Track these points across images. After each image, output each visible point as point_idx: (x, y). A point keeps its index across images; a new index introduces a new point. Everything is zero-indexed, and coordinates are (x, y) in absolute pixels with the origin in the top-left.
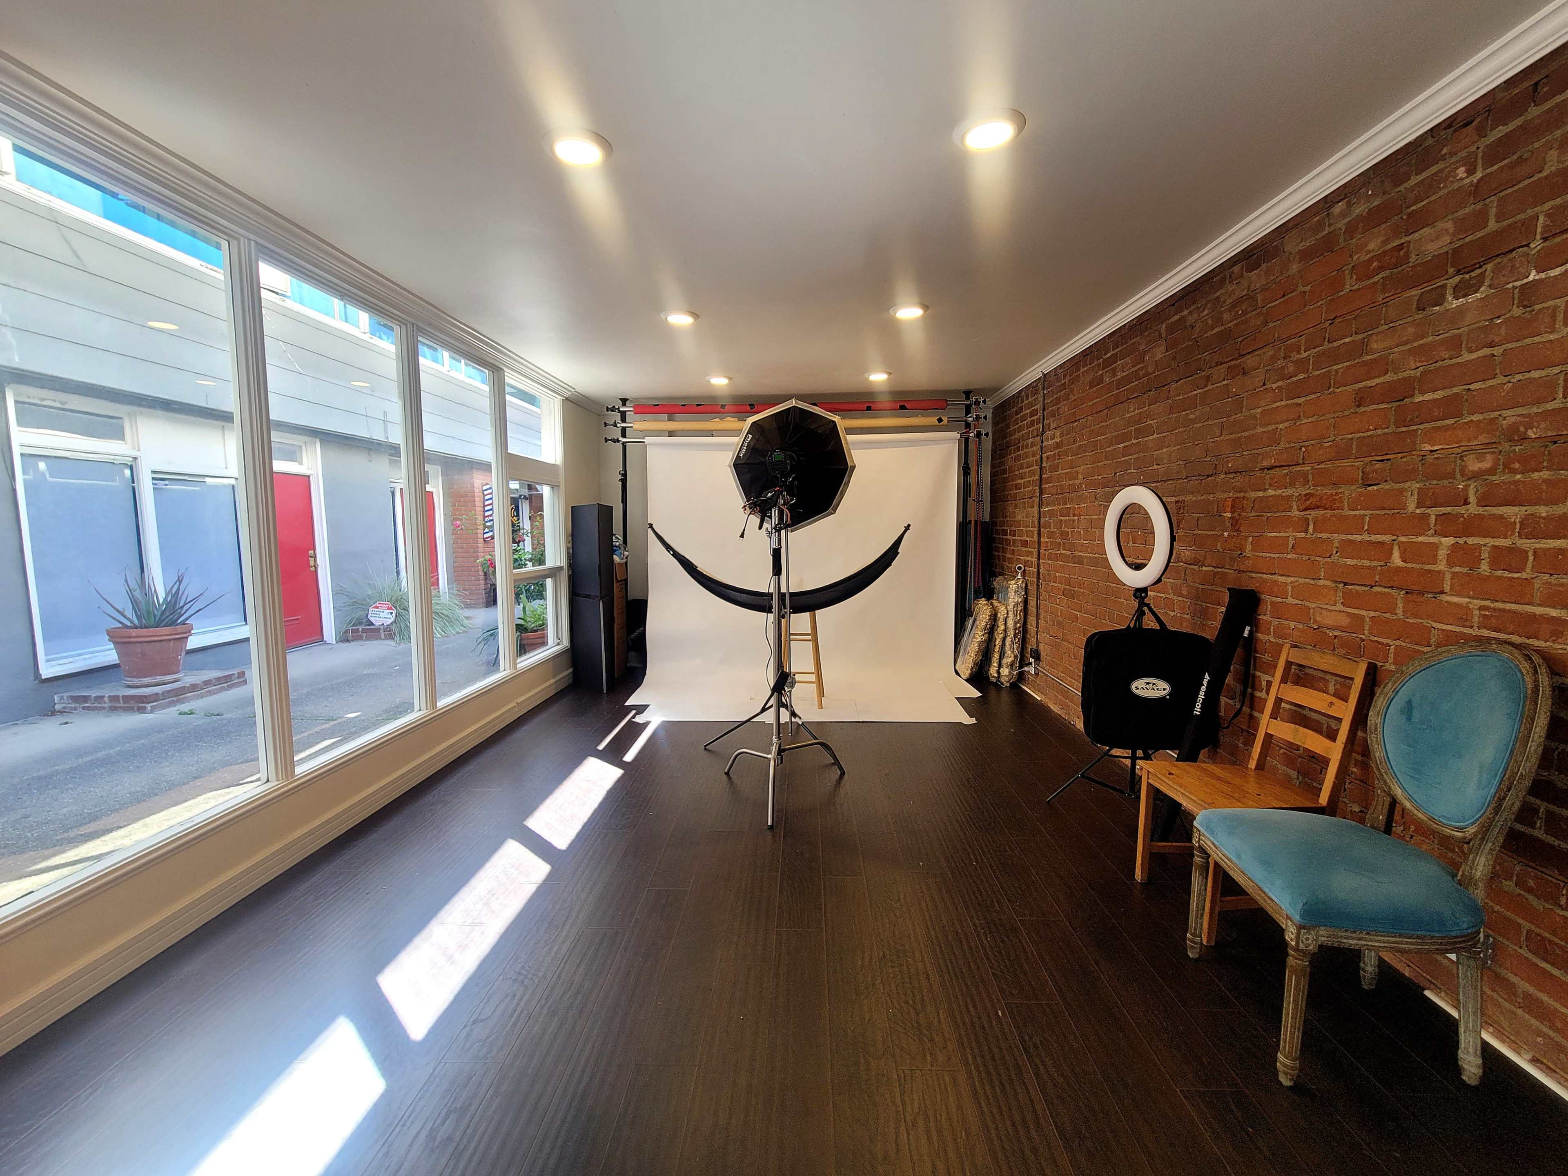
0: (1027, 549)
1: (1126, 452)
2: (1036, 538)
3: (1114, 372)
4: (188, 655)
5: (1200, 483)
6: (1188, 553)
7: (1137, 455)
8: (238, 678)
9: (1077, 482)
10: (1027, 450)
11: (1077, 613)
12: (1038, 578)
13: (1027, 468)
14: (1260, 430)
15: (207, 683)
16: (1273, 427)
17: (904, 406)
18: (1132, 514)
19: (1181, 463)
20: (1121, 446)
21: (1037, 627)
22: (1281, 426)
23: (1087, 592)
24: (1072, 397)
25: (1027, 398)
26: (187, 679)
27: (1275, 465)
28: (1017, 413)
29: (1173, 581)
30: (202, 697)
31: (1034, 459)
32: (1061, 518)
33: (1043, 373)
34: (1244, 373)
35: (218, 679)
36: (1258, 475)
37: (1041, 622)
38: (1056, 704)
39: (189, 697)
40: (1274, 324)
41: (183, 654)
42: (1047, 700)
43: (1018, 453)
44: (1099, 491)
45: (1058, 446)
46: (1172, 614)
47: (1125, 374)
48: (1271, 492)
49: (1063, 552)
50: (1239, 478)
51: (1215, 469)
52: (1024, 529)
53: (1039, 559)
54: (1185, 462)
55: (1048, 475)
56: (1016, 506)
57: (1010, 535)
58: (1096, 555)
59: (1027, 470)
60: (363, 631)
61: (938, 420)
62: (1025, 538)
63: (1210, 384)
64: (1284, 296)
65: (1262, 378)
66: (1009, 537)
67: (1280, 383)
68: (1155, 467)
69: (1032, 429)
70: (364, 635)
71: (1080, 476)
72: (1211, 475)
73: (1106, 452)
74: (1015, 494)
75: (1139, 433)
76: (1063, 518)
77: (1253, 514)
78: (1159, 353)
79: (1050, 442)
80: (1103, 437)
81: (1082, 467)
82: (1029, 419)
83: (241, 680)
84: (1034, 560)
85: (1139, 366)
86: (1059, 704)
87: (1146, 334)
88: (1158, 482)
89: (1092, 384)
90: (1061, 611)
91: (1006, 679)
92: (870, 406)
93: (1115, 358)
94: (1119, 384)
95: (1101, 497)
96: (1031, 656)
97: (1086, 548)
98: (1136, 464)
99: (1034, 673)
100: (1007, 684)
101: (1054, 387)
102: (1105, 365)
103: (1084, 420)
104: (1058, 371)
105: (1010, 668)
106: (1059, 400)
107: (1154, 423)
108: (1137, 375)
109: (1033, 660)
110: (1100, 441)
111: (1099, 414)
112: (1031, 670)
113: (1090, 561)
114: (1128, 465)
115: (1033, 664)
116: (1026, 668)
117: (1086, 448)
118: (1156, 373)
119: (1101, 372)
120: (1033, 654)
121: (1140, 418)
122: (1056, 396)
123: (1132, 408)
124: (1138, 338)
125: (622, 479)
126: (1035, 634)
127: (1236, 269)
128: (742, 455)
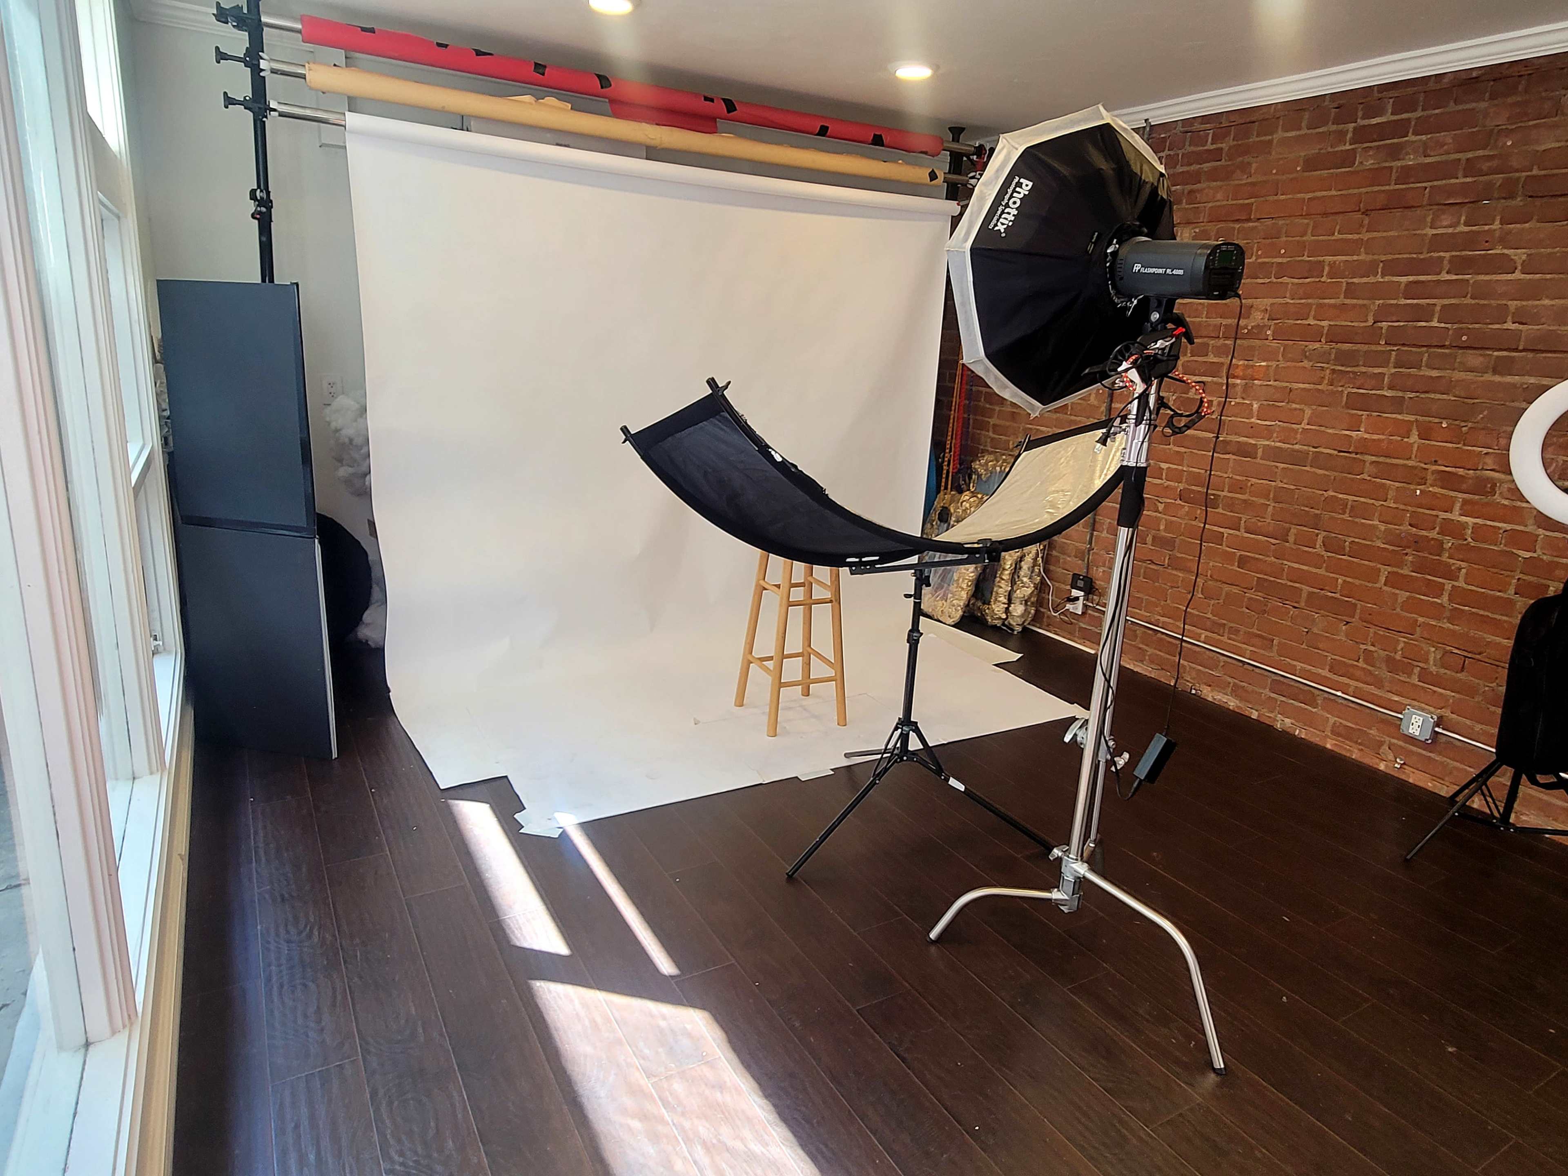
3: (1393, 153)
7: (1453, 301)
17: (880, 137)
21: (1090, 543)
47: (1429, 159)
61: (930, 175)
68: (1511, 326)
75: (1466, 265)
85: (1480, 153)
86: (1152, 662)
87: (1510, 100)
88: (1516, 350)
89: (1311, 164)
90: (1169, 526)
91: (1020, 621)
92: (827, 128)
93: (1401, 129)
94: (1406, 174)
95: (1323, 357)
96: (1074, 586)
97: (1268, 432)
98: (1447, 314)
99: (1080, 613)
100: (1019, 629)
101: (1180, 152)
102: (1362, 134)
103: (1281, 222)
104: (1197, 126)
105: (1026, 604)
106: (1195, 177)
107: (1519, 255)
108: (1470, 168)
109: (1082, 593)
110: (1332, 265)
111: (1331, 218)
112: (1078, 608)
113: (1275, 454)
114: (1425, 313)
115: (1081, 599)
116: (1069, 606)
117: (1282, 270)
118: (1535, 172)
119: (1348, 147)
120: (1081, 584)
121: (1470, 241)
122: (1185, 169)
123: (1446, 220)
124: (1483, 105)
125: (260, 213)
126: (1083, 552)
128: (1001, 228)
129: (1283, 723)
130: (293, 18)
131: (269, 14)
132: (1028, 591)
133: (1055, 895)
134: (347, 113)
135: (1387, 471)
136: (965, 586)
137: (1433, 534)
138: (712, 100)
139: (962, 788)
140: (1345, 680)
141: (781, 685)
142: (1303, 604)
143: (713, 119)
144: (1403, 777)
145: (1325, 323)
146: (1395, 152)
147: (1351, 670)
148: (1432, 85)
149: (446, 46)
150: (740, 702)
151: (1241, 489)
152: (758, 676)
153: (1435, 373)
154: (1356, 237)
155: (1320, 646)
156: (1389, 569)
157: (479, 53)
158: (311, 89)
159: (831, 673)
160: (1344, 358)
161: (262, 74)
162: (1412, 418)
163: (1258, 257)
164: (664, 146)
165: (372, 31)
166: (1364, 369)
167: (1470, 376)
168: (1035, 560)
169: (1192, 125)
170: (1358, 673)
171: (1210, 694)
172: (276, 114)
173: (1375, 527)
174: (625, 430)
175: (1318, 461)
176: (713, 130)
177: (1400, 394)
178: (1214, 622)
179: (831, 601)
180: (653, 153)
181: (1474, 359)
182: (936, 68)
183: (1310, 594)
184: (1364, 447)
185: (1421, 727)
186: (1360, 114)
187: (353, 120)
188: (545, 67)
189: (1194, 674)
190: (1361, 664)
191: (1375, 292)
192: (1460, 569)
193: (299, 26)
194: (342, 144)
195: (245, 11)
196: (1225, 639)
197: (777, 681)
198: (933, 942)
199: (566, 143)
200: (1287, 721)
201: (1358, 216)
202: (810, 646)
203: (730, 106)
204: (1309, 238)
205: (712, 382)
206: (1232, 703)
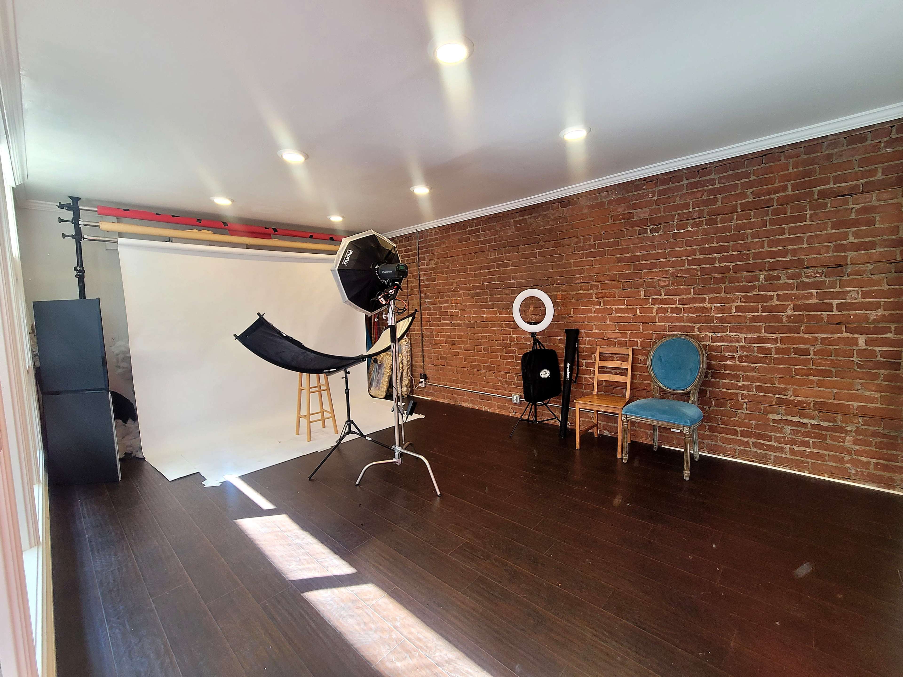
1: (490, 274)
9: (453, 287)
11: (458, 351)
12: (422, 337)
14: (574, 268)
17: (332, 238)
20: (487, 271)
21: (423, 362)
22: (584, 268)
23: (465, 340)
24: (443, 245)
27: (582, 282)
32: (440, 305)
33: (417, 231)
34: (563, 246)
36: (574, 285)
37: (426, 359)
38: (444, 399)
40: (576, 229)
42: (436, 398)
44: (471, 291)
45: (433, 269)
47: (487, 238)
48: (581, 292)
49: (444, 322)
50: (564, 286)
51: (550, 283)
53: (421, 327)
55: (426, 283)
58: (471, 322)
63: (544, 248)
65: (572, 249)
67: (582, 252)
71: (455, 284)
72: (548, 285)
75: (499, 266)
77: (573, 300)
78: (510, 232)
79: (426, 267)
80: (472, 266)
84: (417, 328)
85: (496, 236)
86: (447, 398)
87: (500, 222)
88: (515, 287)
89: (460, 241)
90: (444, 352)
91: (406, 393)
92: (312, 236)
93: (478, 230)
94: (482, 242)
95: (473, 295)
96: (421, 378)
97: (463, 319)
98: (499, 279)
99: (424, 386)
100: (406, 396)
101: (427, 239)
102: (470, 232)
103: (455, 257)
104: (430, 231)
105: (407, 387)
106: (432, 246)
107: (510, 262)
108: (495, 240)
109: (423, 380)
110: (470, 268)
111: (467, 255)
112: (423, 385)
113: (467, 325)
114: (493, 280)
115: (424, 382)
116: (420, 385)
117: (458, 271)
118: (509, 240)
119: (467, 236)
120: (422, 377)
121: (499, 259)
122: (429, 243)
123: (493, 254)
124: (495, 224)
125: (79, 275)
126: (421, 366)
127: (555, 205)
128: (345, 263)
129: (485, 408)
130: (95, 207)
131: (83, 206)
132: (407, 382)
133: (394, 460)
134: (118, 238)
135: (493, 325)
136: (385, 384)
137: (508, 342)
138: (268, 229)
139: (371, 439)
140: (497, 390)
141: (310, 422)
142: (482, 370)
143: (270, 234)
144: (516, 416)
145: (471, 285)
146: (478, 237)
147: (498, 387)
148: (483, 219)
149: (160, 214)
150: (298, 434)
151: (460, 337)
152: (304, 422)
153: (499, 296)
154: (474, 260)
155: (489, 381)
156: (500, 354)
157: (174, 216)
158: (102, 230)
159: (330, 415)
160: (478, 294)
161: (80, 226)
162: (496, 309)
163: (452, 268)
164: (251, 244)
165: (128, 210)
166: (483, 297)
167: (506, 296)
168: (407, 371)
169: (428, 231)
170: (500, 387)
171: (465, 405)
172: (87, 240)
173: (495, 342)
174: (235, 335)
175: (478, 325)
176: (270, 238)
177: (492, 303)
178: (462, 381)
179: (326, 390)
180: (249, 247)
181: (507, 291)
182: (343, 217)
183: (484, 366)
184: (487, 320)
185: (517, 399)
186: (468, 227)
187: (120, 240)
188: (201, 220)
189: (459, 399)
190: (500, 384)
191: (481, 275)
192: (516, 351)
193: (96, 209)
194: (116, 248)
195: (72, 205)
196: (465, 385)
197: (309, 421)
198: (357, 485)
199: (214, 244)
200: (486, 407)
201: (473, 254)
202: (323, 408)
203: (275, 230)
204: (463, 261)
205: (259, 314)
206: (471, 406)
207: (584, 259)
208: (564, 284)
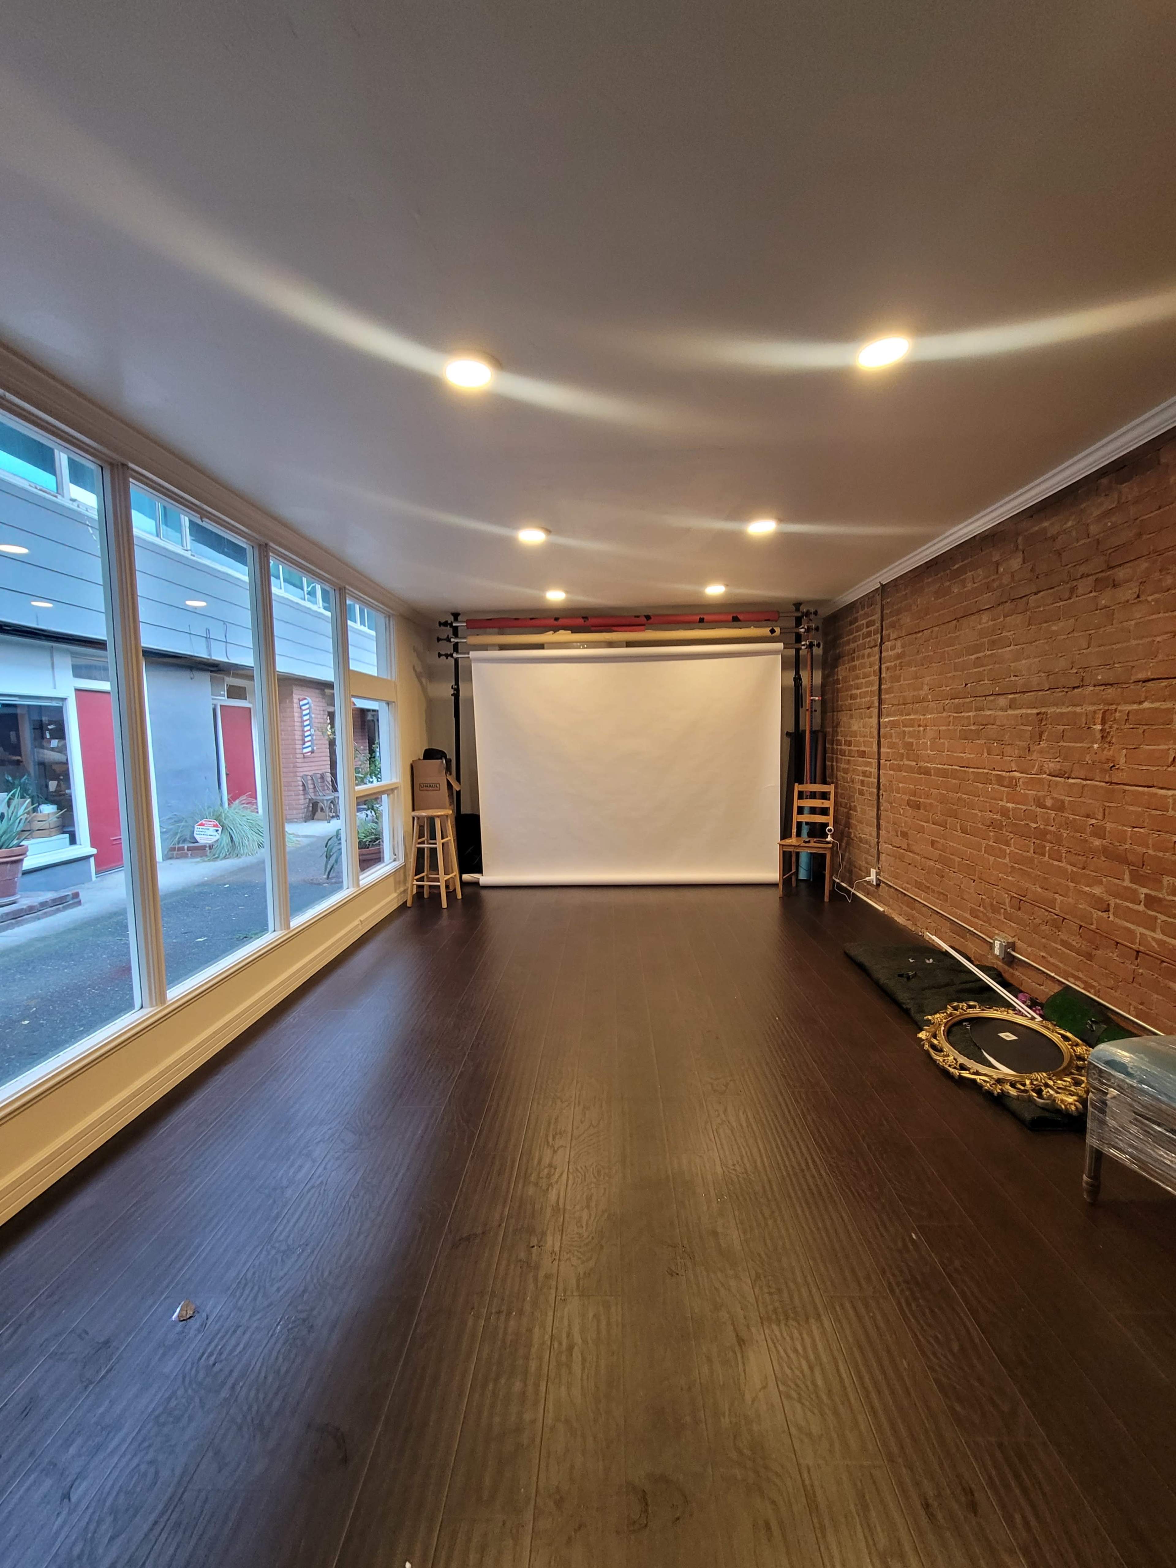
0: (864, 759)
1: (978, 663)
2: (875, 748)
3: (963, 584)
4: (24, 876)
5: (1065, 695)
6: (1051, 765)
7: (991, 667)
8: (73, 898)
9: (922, 693)
10: (863, 661)
11: (924, 824)
12: (879, 789)
13: (863, 678)
14: (1134, 642)
15: (43, 905)
16: (1149, 639)
17: (737, 617)
18: (986, 725)
19: (1043, 674)
20: (973, 657)
21: (878, 837)
22: (1158, 639)
23: (935, 803)
24: (914, 607)
25: (863, 608)
26: (24, 901)
27: (1152, 677)
28: (851, 623)
29: (1035, 793)
30: (39, 919)
31: (872, 669)
32: (904, 729)
33: (882, 585)
34: (1114, 586)
35: (54, 900)
36: (1132, 687)
37: (882, 832)
38: (900, 915)
39: (26, 919)
40: (1148, 536)
41: (20, 875)
42: (890, 911)
43: (854, 663)
44: (947, 702)
45: (898, 656)
46: (1034, 825)
47: (976, 585)
48: (1146, 705)
49: (906, 763)
50: (1110, 690)
51: (1082, 681)
52: (862, 739)
53: (879, 769)
54: (1046, 674)
55: (889, 685)
56: (851, 717)
57: (845, 744)
58: (945, 767)
59: (864, 681)
60: (189, 849)
61: (770, 631)
62: (863, 748)
63: (1075, 596)
64: (1160, 508)
65: (1137, 590)
66: (843, 747)
67: (1157, 596)
68: (1013, 678)
69: (868, 639)
70: (190, 853)
71: (926, 688)
72: (1078, 687)
73: (955, 663)
74: (851, 704)
75: (993, 644)
76: (906, 729)
77: (1127, 726)
78: (1015, 563)
79: (891, 653)
80: (951, 648)
81: (928, 678)
82: (865, 630)
83: (76, 900)
84: (874, 770)
85: (992, 577)
86: (904, 915)
90: (905, 822)
92: (703, 618)
94: (969, 595)
95: (949, 709)
97: (934, 759)
99: (875, 883)
103: (929, 631)
108: (990, 587)
110: (948, 652)
113: (938, 773)
117: (932, 659)
123: (984, 619)
124: (991, 550)
125: (455, 693)
127: (1105, 481)
135: (977, 777)
137: (998, 817)
138: (639, 617)
140: (976, 921)
142: (956, 870)
143: (643, 625)
145: (948, 689)
147: (978, 913)
151: (928, 797)
153: (989, 712)
155: (965, 897)
156: (985, 842)
157: (531, 619)
160: (957, 708)
162: (983, 741)
163: (923, 653)
166: (963, 714)
167: (1001, 712)
169: (897, 582)
170: (981, 915)
173: (977, 814)
175: (954, 774)
177: (978, 728)
178: (926, 886)
181: (1002, 701)
183: (959, 863)
184: (968, 764)
185: (1000, 948)
188: (559, 618)
189: (919, 921)
191: (964, 666)
192: (1011, 839)
196: (929, 897)
201: (955, 622)
203: (648, 617)
204: (939, 638)
207: (1161, 615)
208: (1111, 685)
